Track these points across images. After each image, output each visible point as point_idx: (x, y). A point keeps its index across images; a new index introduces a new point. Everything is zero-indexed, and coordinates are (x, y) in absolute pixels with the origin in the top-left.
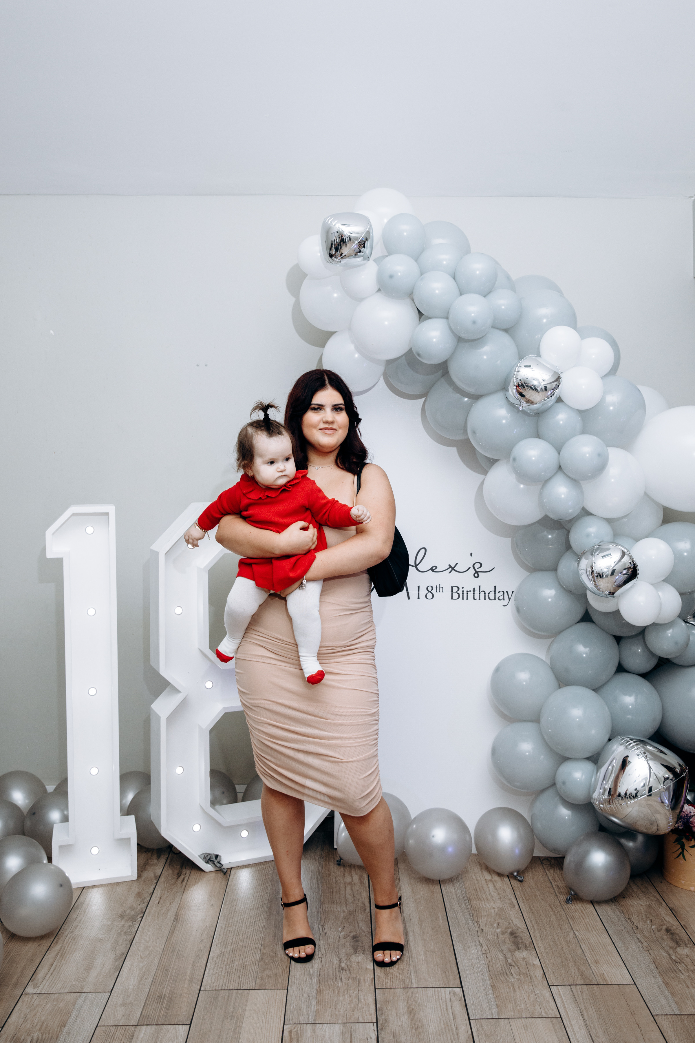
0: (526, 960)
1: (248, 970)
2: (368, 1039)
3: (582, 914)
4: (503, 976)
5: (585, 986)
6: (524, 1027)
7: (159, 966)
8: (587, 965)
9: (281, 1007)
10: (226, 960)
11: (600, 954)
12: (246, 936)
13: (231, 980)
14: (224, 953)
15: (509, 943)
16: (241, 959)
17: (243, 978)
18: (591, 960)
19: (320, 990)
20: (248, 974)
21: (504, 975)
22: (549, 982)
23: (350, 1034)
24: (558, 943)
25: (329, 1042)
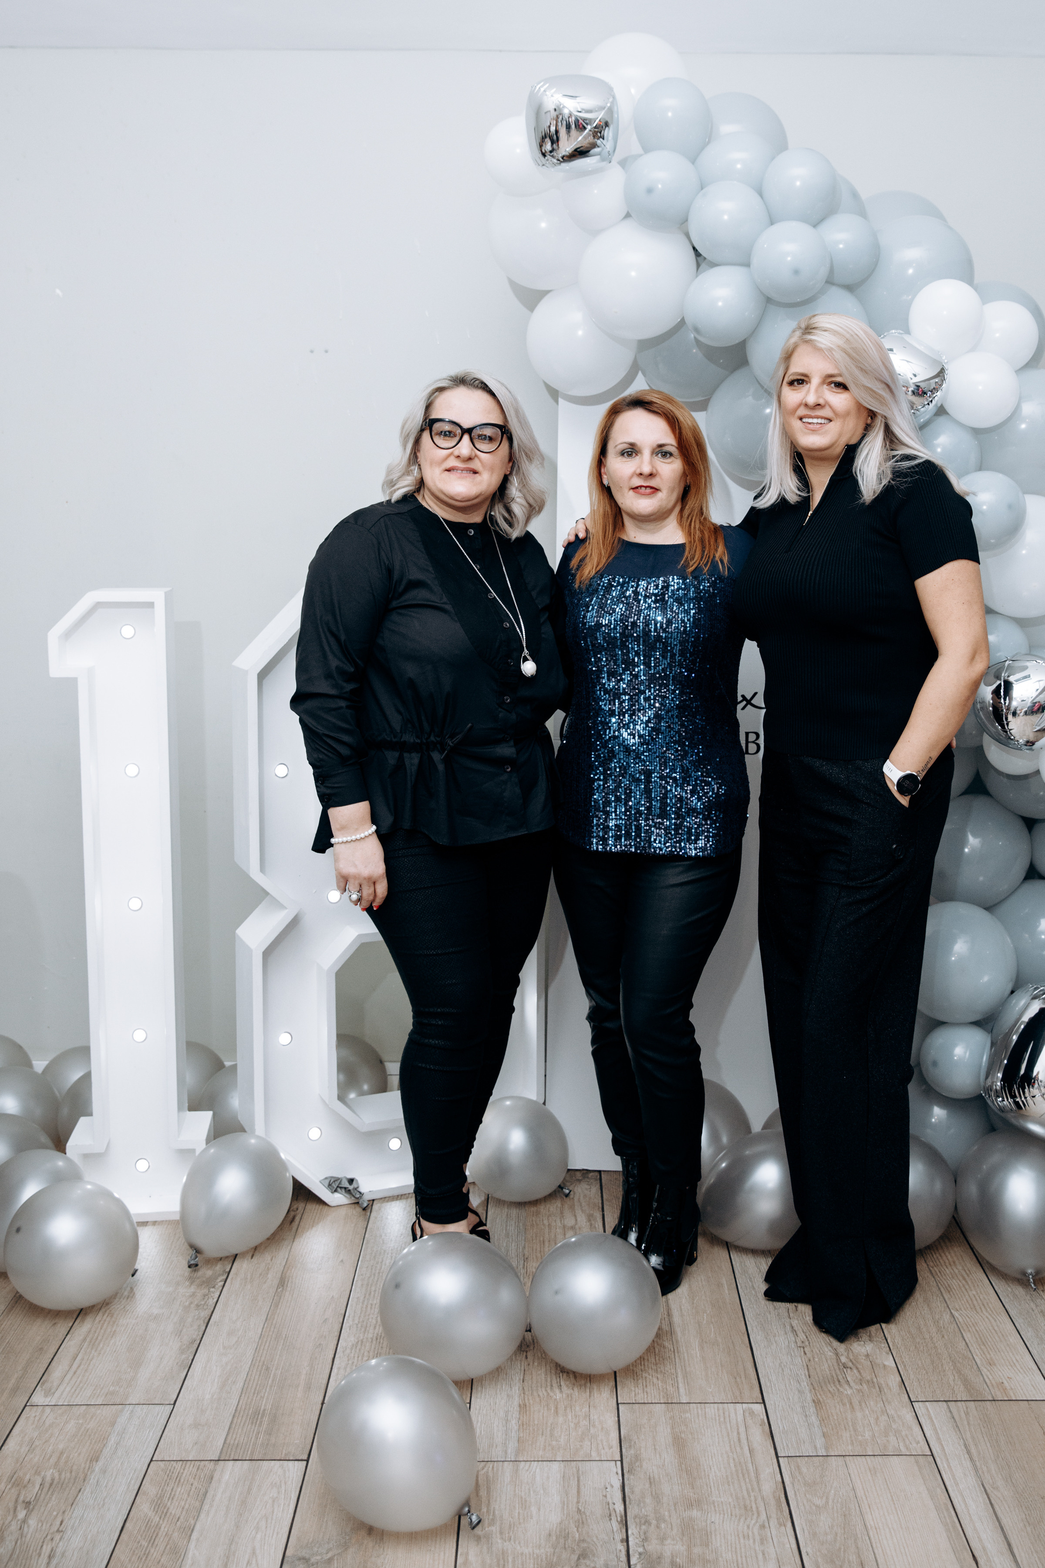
0: (870, 1357)
2: (606, 1488)
3: (964, 1282)
4: (832, 1385)
5: (972, 1402)
6: (870, 1471)
7: (254, 1362)
8: (975, 1367)
10: (366, 1354)
11: (995, 1348)
14: (362, 1342)
18: (981, 1360)
19: (526, 1405)
21: (834, 1383)
22: (910, 1396)
23: (576, 1479)
24: (924, 1330)
25: (542, 1492)
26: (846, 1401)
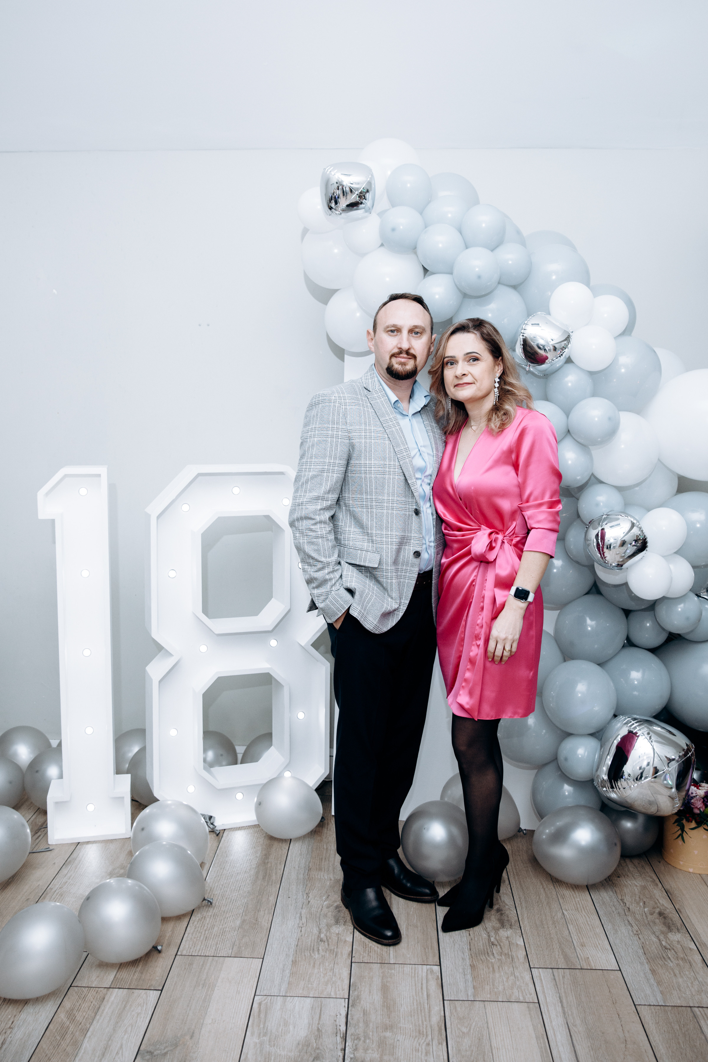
0: (509, 939)
1: (227, 936)
2: (337, 1016)
3: (573, 892)
4: (484, 956)
5: (568, 970)
6: (499, 1011)
8: (573, 947)
9: (254, 977)
10: (206, 925)
11: (587, 936)
12: (229, 899)
13: (208, 946)
14: (205, 917)
15: (494, 920)
16: (221, 924)
17: (220, 945)
18: (577, 942)
19: (296, 961)
20: (226, 940)
21: (485, 954)
22: (530, 964)
23: (320, 1009)
24: (545, 922)
25: (298, 1016)
26: (490, 965)
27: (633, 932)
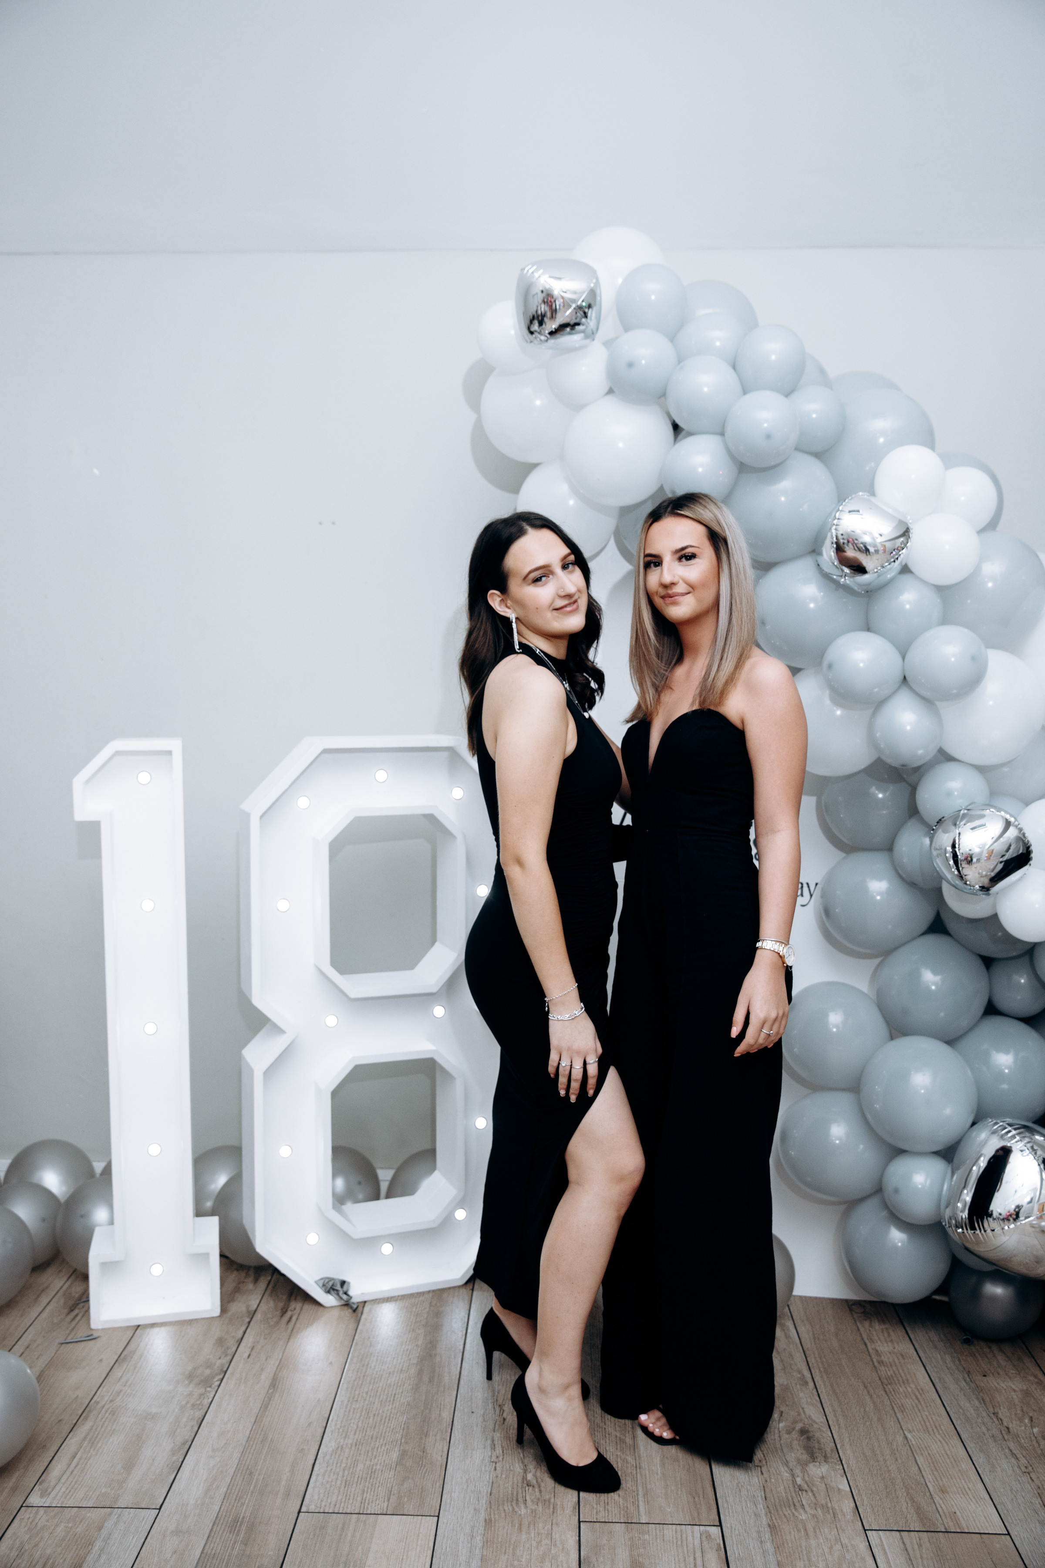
0: (825, 1479)
1: (378, 1479)
3: (917, 1402)
4: (787, 1509)
5: (925, 1533)
7: (239, 1466)
8: (928, 1494)
10: (345, 1460)
11: (948, 1476)
12: (379, 1419)
13: (350, 1496)
14: (342, 1448)
15: (799, 1448)
16: (368, 1459)
17: (368, 1494)
18: (934, 1487)
19: (491, 1521)
20: (377, 1486)
21: (789, 1506)
22: (864, 1524)
24: (878, 1452)
26: (800, 1525)
27: (1020, 1468)
